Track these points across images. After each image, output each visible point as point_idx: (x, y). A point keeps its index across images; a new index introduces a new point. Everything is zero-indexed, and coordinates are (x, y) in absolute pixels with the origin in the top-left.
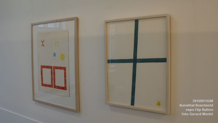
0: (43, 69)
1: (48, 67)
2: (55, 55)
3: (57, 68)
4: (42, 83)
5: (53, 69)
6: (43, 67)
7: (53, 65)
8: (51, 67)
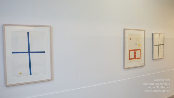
0: (130, 51)
1: (133, 50)
2: (136, 44)
3: (137, 50)
4: (130, 58)
5: (135, 51)
6: (130, 50)
7: (135, 49)
8: (134, 50)
